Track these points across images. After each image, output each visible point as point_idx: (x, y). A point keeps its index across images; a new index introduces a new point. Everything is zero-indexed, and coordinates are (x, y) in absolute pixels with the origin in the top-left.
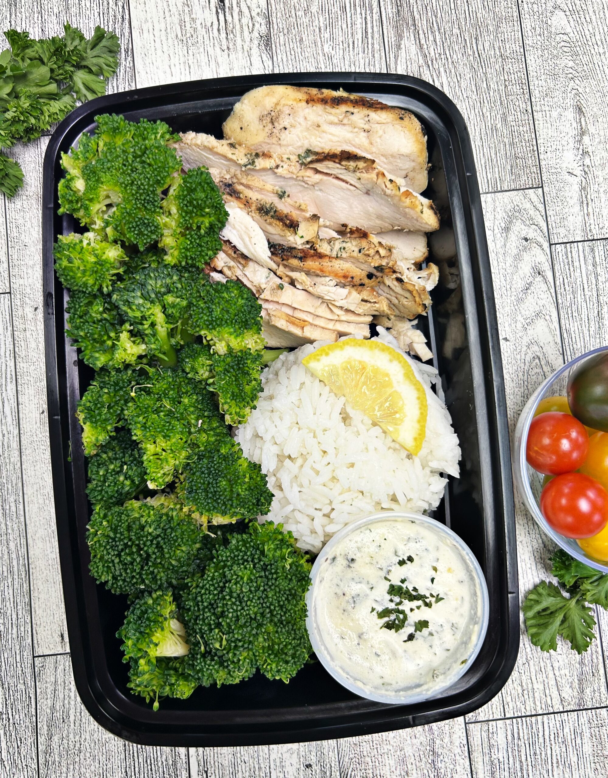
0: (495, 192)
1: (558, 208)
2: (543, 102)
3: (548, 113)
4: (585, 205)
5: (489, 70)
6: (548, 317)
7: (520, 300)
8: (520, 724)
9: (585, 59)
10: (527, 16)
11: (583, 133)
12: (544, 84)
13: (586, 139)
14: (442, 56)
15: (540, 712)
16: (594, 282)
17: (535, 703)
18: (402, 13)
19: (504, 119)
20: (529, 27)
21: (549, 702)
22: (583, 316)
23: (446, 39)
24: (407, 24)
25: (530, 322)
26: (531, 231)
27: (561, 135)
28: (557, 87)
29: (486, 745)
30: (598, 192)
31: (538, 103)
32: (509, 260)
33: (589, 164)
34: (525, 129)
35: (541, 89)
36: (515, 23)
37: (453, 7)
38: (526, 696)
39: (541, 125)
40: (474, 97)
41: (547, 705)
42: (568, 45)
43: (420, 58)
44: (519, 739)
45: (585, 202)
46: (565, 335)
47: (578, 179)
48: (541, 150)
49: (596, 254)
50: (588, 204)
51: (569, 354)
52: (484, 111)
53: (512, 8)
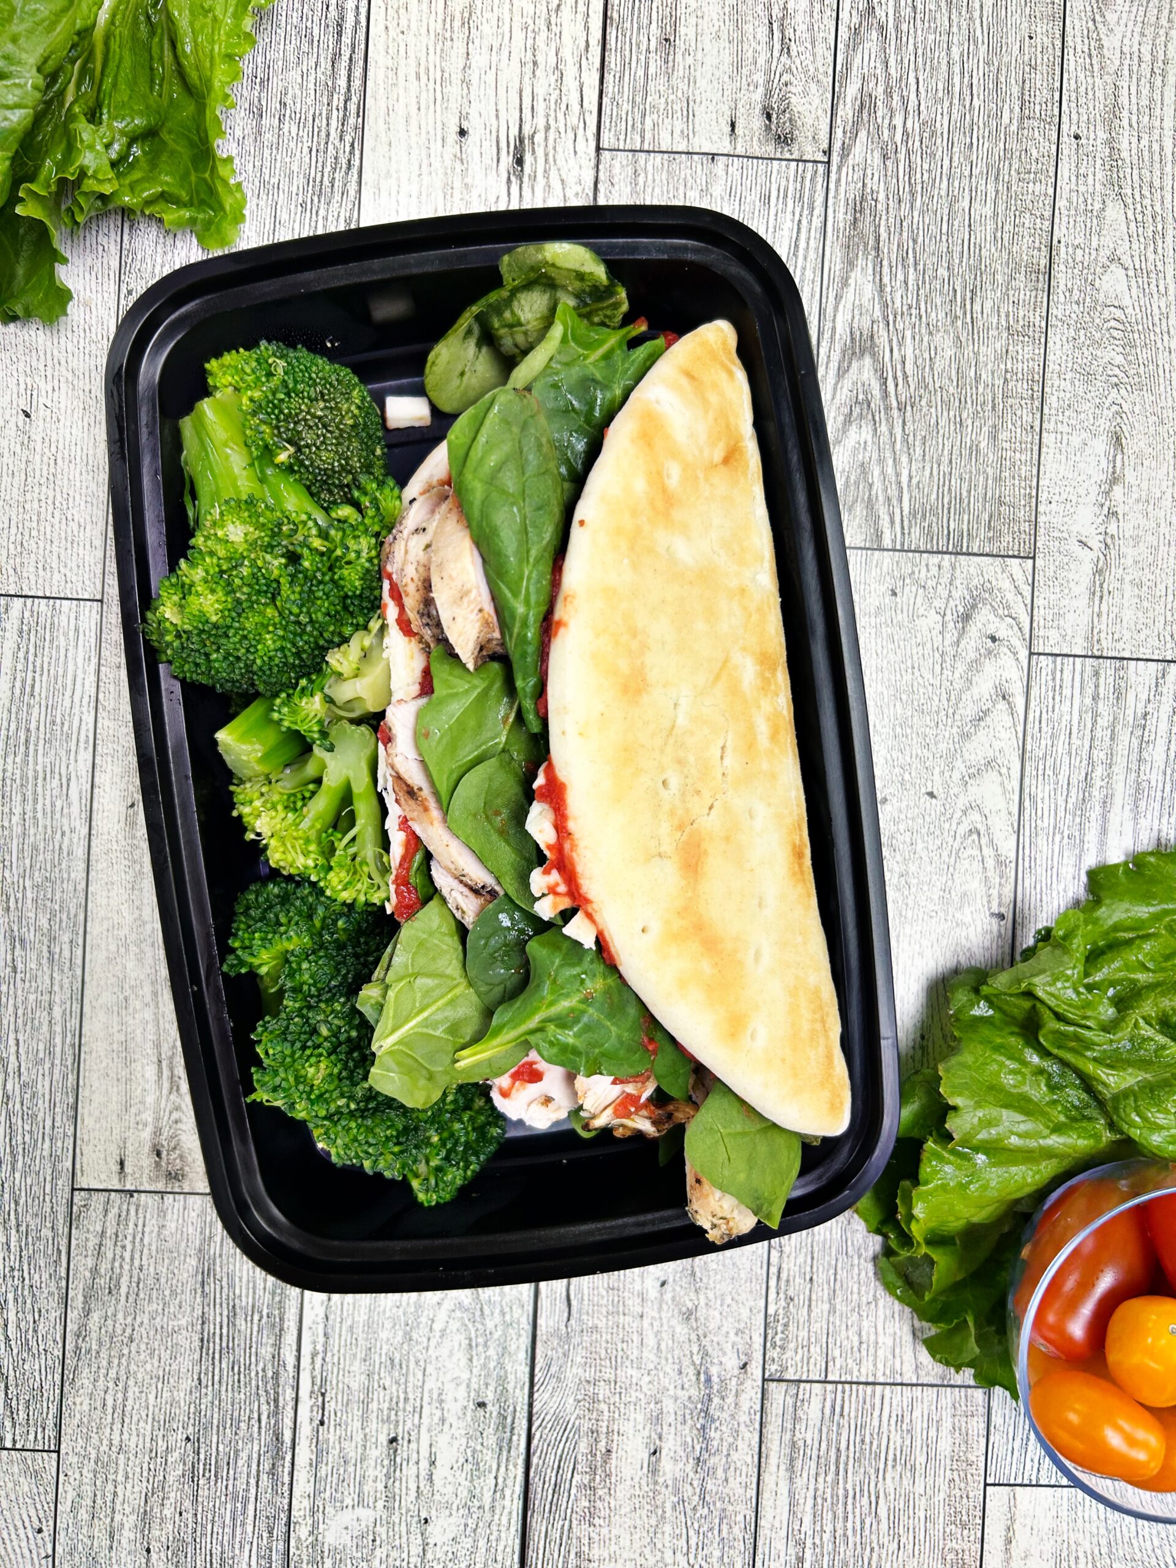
0: (957, 554)
1: (1053, 597)
2: (1060, 418)
3: (1065, 437)
4: (1097, 599)
5: (983, 349)
6: (1004, 770)
7: (966, 736)
8: (847, 1393)
9: (1144, 355)
10: (1062, 267)
11: (1114, 480)
12: (1069, 387)
13: (1118, 490)
14: (913, 311)
15: (881, 1380)
16: (1089, 725)
17: (875, 1365)
18: (860, 225)
19: (994, 437)
20: (1062, 287)
21: (898, 1366)
22: (1060, 777)
23: (924, 282)
24: (866, 245)
25: (975, 774)
26: (1004, 626)
27: (1079, 479)
28: (1089, 396)
29: (789, 1416)
30: (1121, 580)
31: (1053, 419)
32: (961, 668)
33: (1115, 533)
34: (1023, 458)
35: (1062, 394)
36: (1041, 277)
37: (944, 230)
38: (864, 1353)
39: (1051, 455)
40: (951, 390)
41: (893, 1371)
42: (1121, 327)
43: (877, 307)
44: (842, 1415)
45: (1098, 594)
46: (1027, 803)
47: (1093, 555)
48: (1043, 497)
49: (1102, 680)
50: (1101, 597)
51: (1027, 833)
52: (964, 415)
53: (1040, 249)
